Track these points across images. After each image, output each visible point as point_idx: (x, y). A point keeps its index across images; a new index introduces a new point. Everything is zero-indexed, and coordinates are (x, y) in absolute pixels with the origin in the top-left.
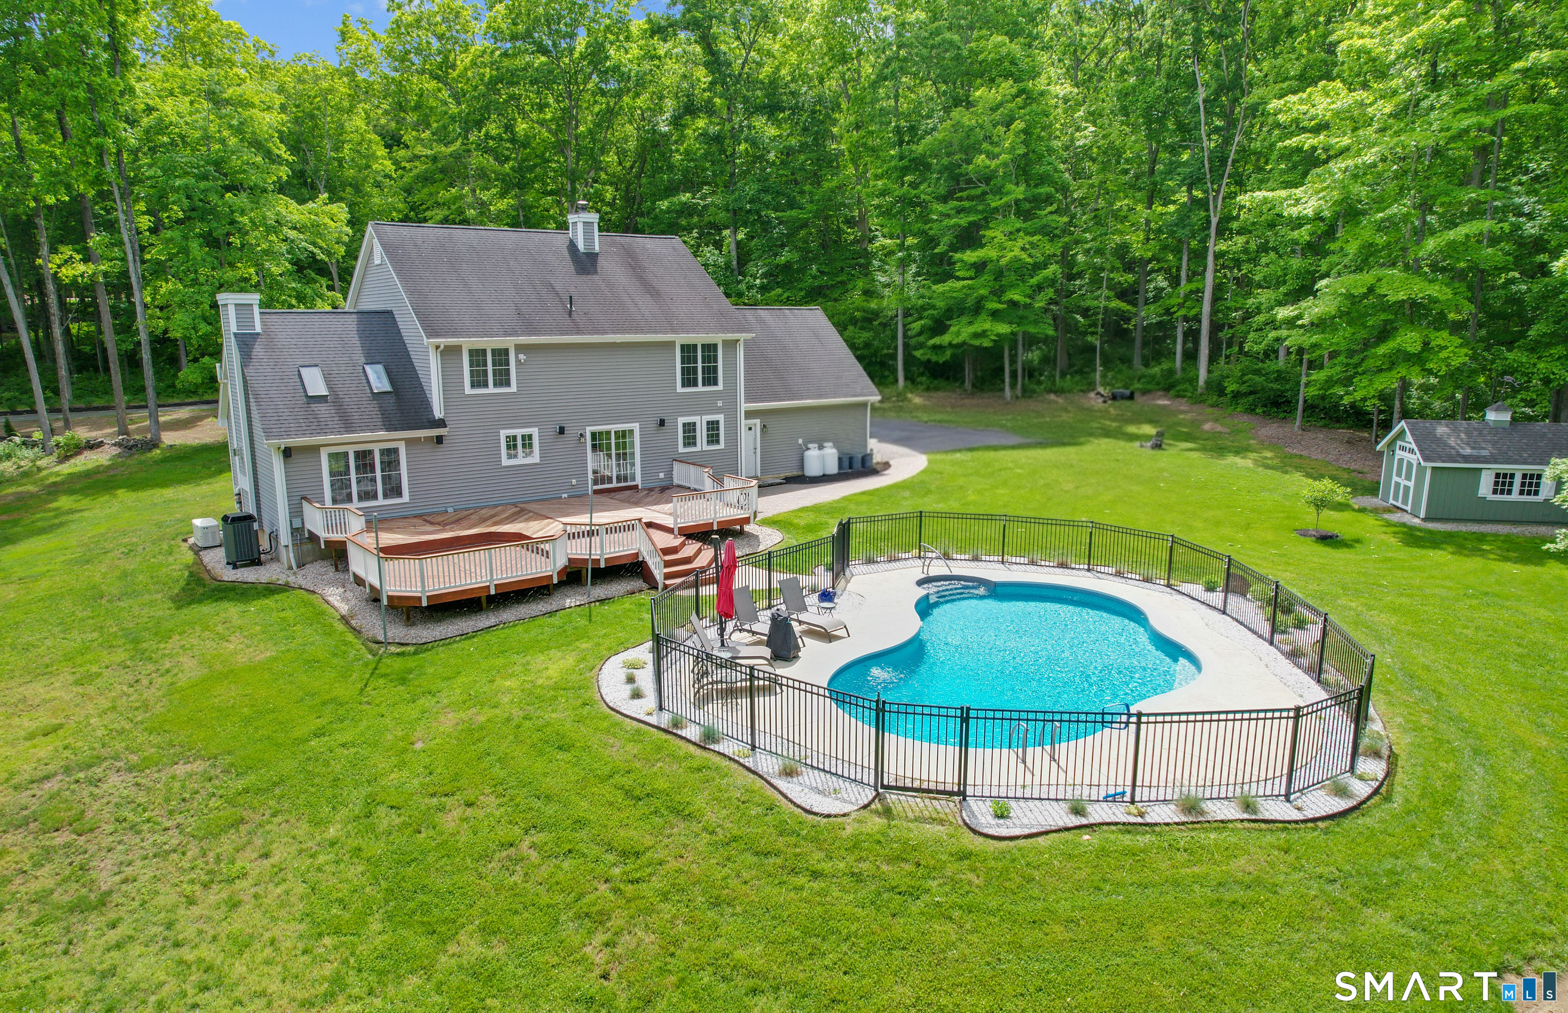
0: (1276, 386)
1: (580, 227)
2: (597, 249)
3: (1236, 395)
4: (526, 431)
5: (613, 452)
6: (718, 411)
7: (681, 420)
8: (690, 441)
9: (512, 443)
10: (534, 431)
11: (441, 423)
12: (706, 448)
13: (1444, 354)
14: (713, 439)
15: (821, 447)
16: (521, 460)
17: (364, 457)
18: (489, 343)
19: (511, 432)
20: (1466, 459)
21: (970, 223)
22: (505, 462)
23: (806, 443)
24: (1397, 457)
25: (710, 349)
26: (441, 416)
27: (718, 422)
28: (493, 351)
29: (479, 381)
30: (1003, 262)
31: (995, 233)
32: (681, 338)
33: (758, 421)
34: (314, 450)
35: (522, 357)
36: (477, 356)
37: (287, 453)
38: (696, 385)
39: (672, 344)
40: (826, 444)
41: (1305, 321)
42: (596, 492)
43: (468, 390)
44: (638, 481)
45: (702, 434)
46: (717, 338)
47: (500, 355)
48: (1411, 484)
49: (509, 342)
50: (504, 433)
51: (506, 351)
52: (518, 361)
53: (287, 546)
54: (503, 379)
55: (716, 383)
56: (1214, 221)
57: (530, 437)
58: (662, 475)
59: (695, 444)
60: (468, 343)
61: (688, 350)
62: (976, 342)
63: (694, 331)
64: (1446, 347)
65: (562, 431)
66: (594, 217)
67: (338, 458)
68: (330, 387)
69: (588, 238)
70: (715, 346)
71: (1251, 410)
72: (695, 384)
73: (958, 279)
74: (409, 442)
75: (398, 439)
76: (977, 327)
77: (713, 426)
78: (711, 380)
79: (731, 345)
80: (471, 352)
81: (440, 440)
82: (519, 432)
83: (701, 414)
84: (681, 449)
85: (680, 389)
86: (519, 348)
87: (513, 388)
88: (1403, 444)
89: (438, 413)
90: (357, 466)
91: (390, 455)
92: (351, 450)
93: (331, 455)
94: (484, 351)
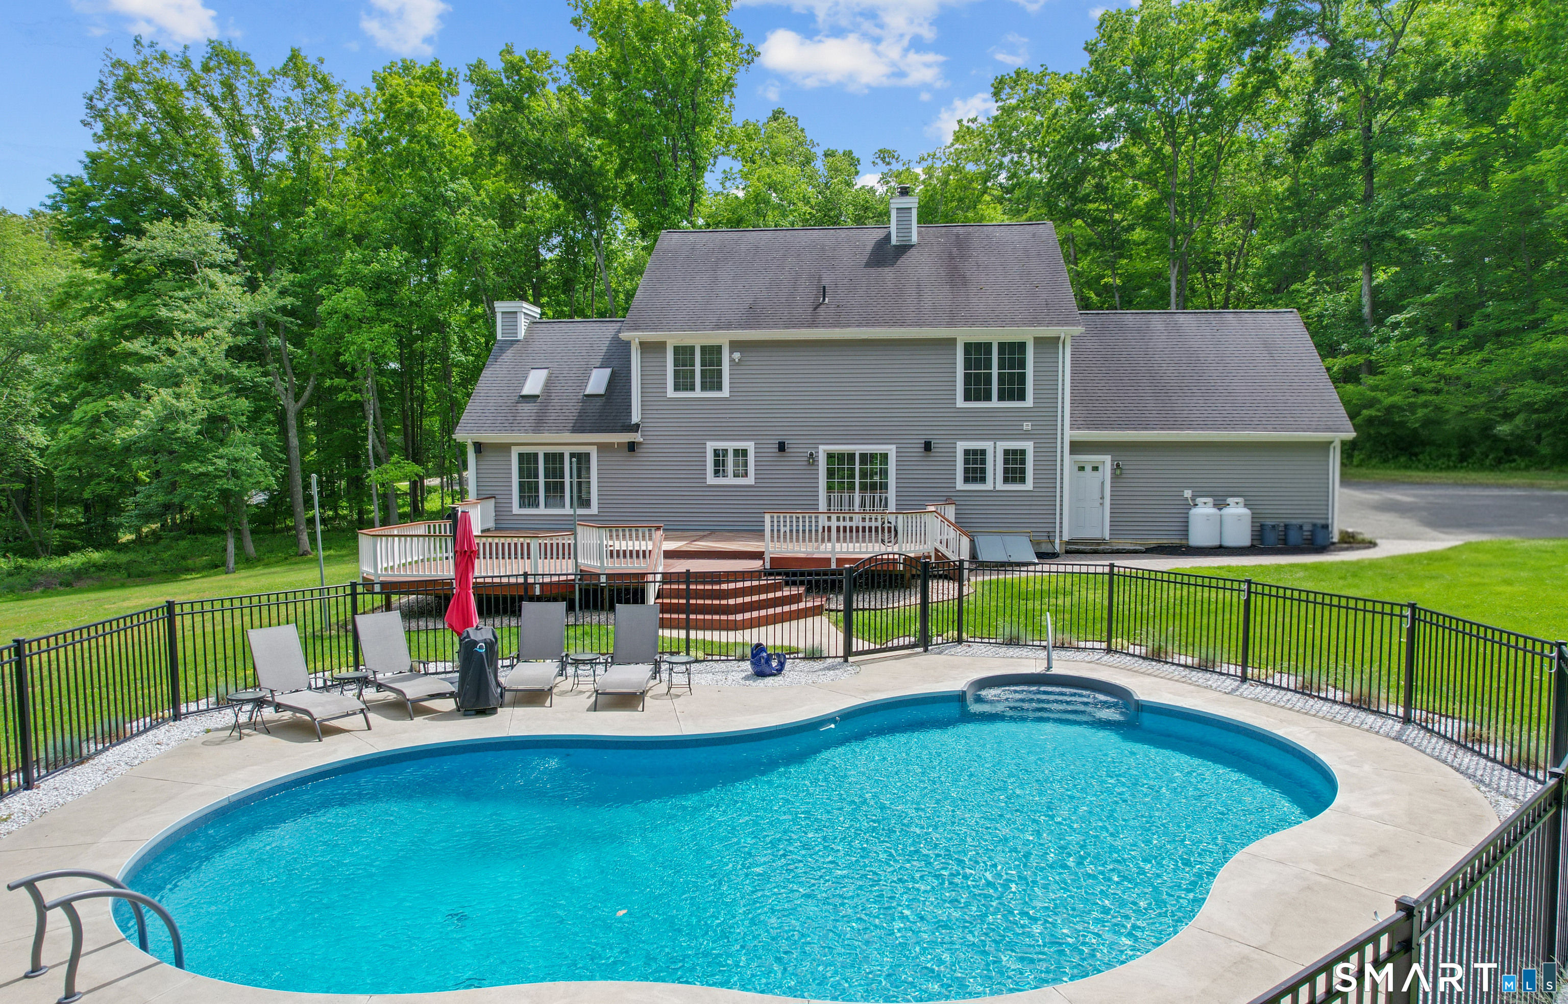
2: (911, 242)
4: (739, 445)
5: (857, 480)
6: (1026, 436)
7: (962, 446)
8: (975, 475)
9: (720, 457)
10: (750, 446)
11: (635, 428)
12: (1001, 486)
14: (1014, 475)
15: (1220, 504)
16: (731, 480)
17: (554, 460)
18: (697, 339)
19: (721, 445)
22: (711, 480)
23: (1194, 498)
25: (1012, 349)
26: (638, 420)
27: (1023, 452)
28: (703, 348)
29: (683, 382)
32: (965, 334)
33: (1107, 459)
34: (505, 448)
35: (737, 356)
36: (683, 354)
37: (480, 449)
38: (988, 398)
39: (952, 342)
40: (1230, 500)
43: (671, 393)
45: (995, 467)
46: (1026, 334)
47: (711, 353)
49: (722, 338)
50: (711, 446)
51: (719, 349)
52: (732, 360)
54: (712, 381)
55: (1022, 397)
57: (745, 452)
59: (983, 480)
60: (673, 338)
61: (977, 351)
63: (985, 323)
65: (782, 447)
67: (528, 460)
68: (546, 387)
70: (1022, 346)
74: (603, 448)
75: (588, 442)
77: (1015, 457)
78: (1013, 392)
79: (1048, 345)
80: (677, 349)
81: (632, 447)
82: (730, 446)
83: (995, 439)
84: (960, 485)
85: (960, 403)
86: (735, 345)
87: (725, 393)
89: (635, 418)
90: (546, 469)
91: (582, 460)
92: (541, 451)
93: (521, 455)
94: (692, 349)
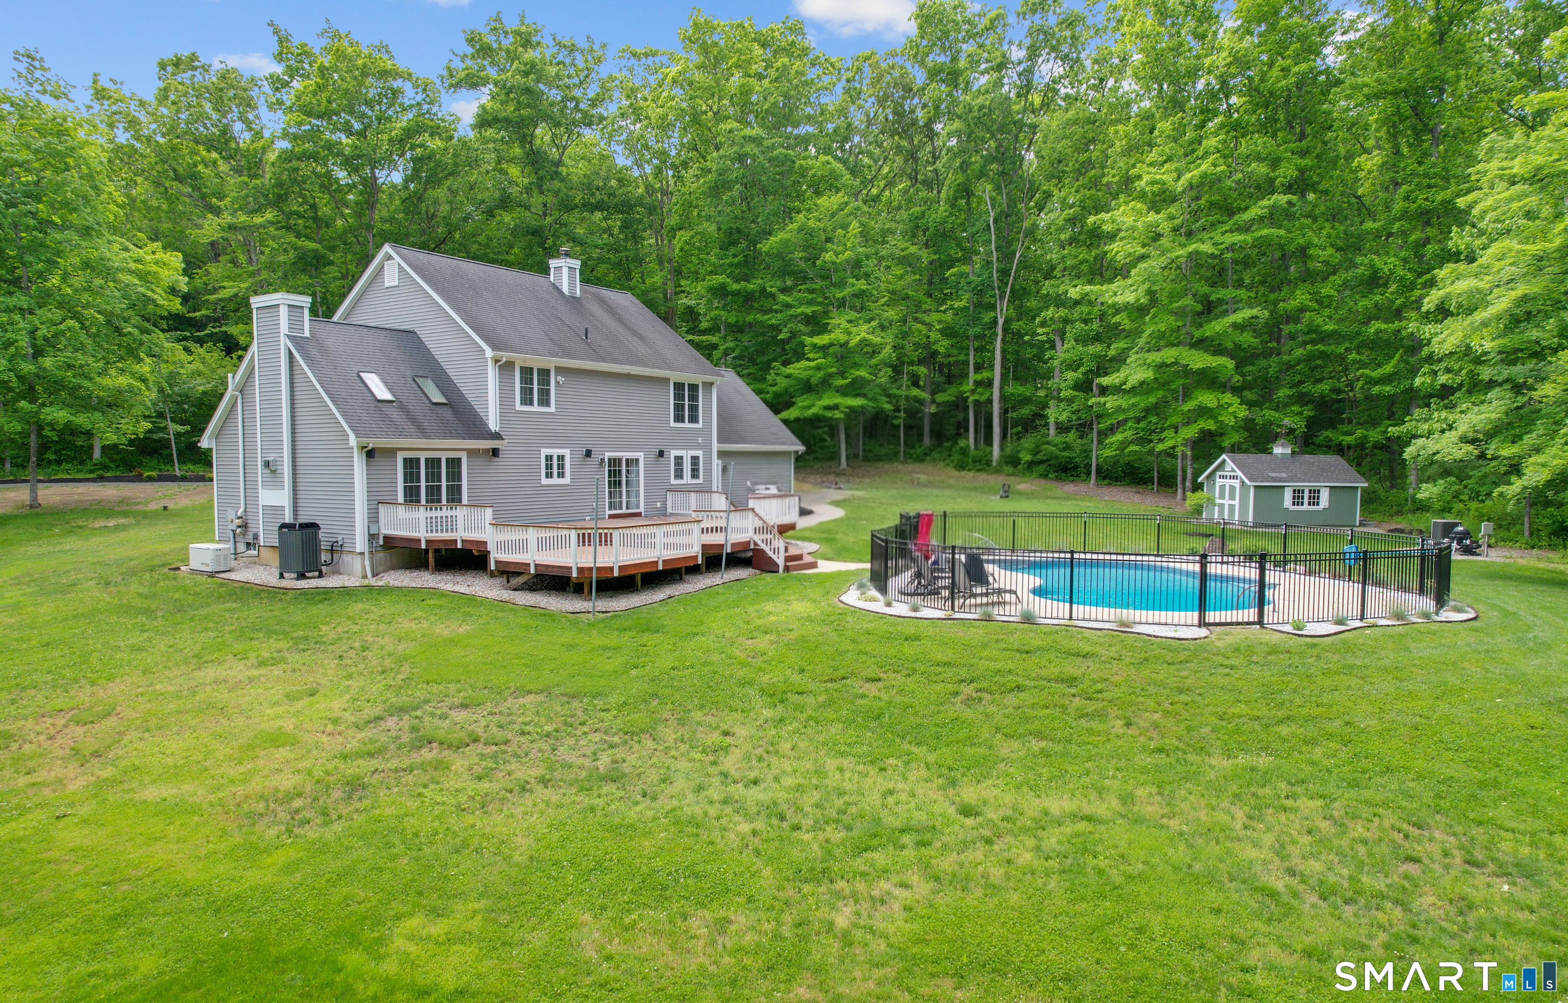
0: (1065, 454)
1: (565, 271)
2: (578, 294)
3: (1031, 465)
4: (561, 452)
5: (624, 479)
6: (699, 448)
7: (673, 454)
8: (679, 474)
9: (549, 462)
10: (566, 452)
11: (497, 436)
12: (691, 481)
13: (1231, 410)
14: (695, 474)
16: (555, 481)
17: (433, 464)
18: (535, 362)
19: (549, 451)
20: (1274, 479)
21: (813, 312)
22: (543, 480)
23: (753, 486)
24: (1218, 485)
25: (693, 388)
26: (497, 429)
27: (698, 458)
28: (539, 370)
29: (527, 398)
30: (852, 343)
31: (839, 320)
32: (674, 376)
34: (391, 452)
35: (560, 379)
36: (527, 372)
37: (370, 454)
39: (667, 380)
40: (770, 487)
41: (1127, 386)
42: (611, 517)
43: (518, 406)
44: (642, 509)
45: (687, 468)
46: (698, 379)
47: (544, 375)
48: (1236, 502)
49: (551, 363)
50: (543, 452)
51: (548, 371)
52: (557, 383)
53: (362, 554)
54: (545, 399)
55: (697, 421)
56: (1001, 321)
57: (564, 458)
58: (659, 505)
59: (682, 477)
60: (520, 359)
61: (679, 386)
62: (829, 414)
63: (681, 370)
64: (1232, 404)
65: (588, 454)
66: (577, 264)
67: (411, 465)
68: (393, 393)
69: (572, 284)
70: (697, 387)
71: (1044, 476)
72: (683, 421)
73: (808, 359)
74: (471, 453)
75: (460, 448)
76: (826, 401)
77: (695, 460)
78: (694, 419)
79: (709, 385)
80: (522, 369)
81: (495, 452)
82: (555, 452)
83: (687, 449)
84: (673, 481)
85: (672, 424)
86: (560, 370)
87: (552, 409)
88: (1222, 473)
89: (493, 425)
90: (427, 474)
91: (454, 464)
92: (423, 456)
93: (405, 460)
94: (532, 369)
